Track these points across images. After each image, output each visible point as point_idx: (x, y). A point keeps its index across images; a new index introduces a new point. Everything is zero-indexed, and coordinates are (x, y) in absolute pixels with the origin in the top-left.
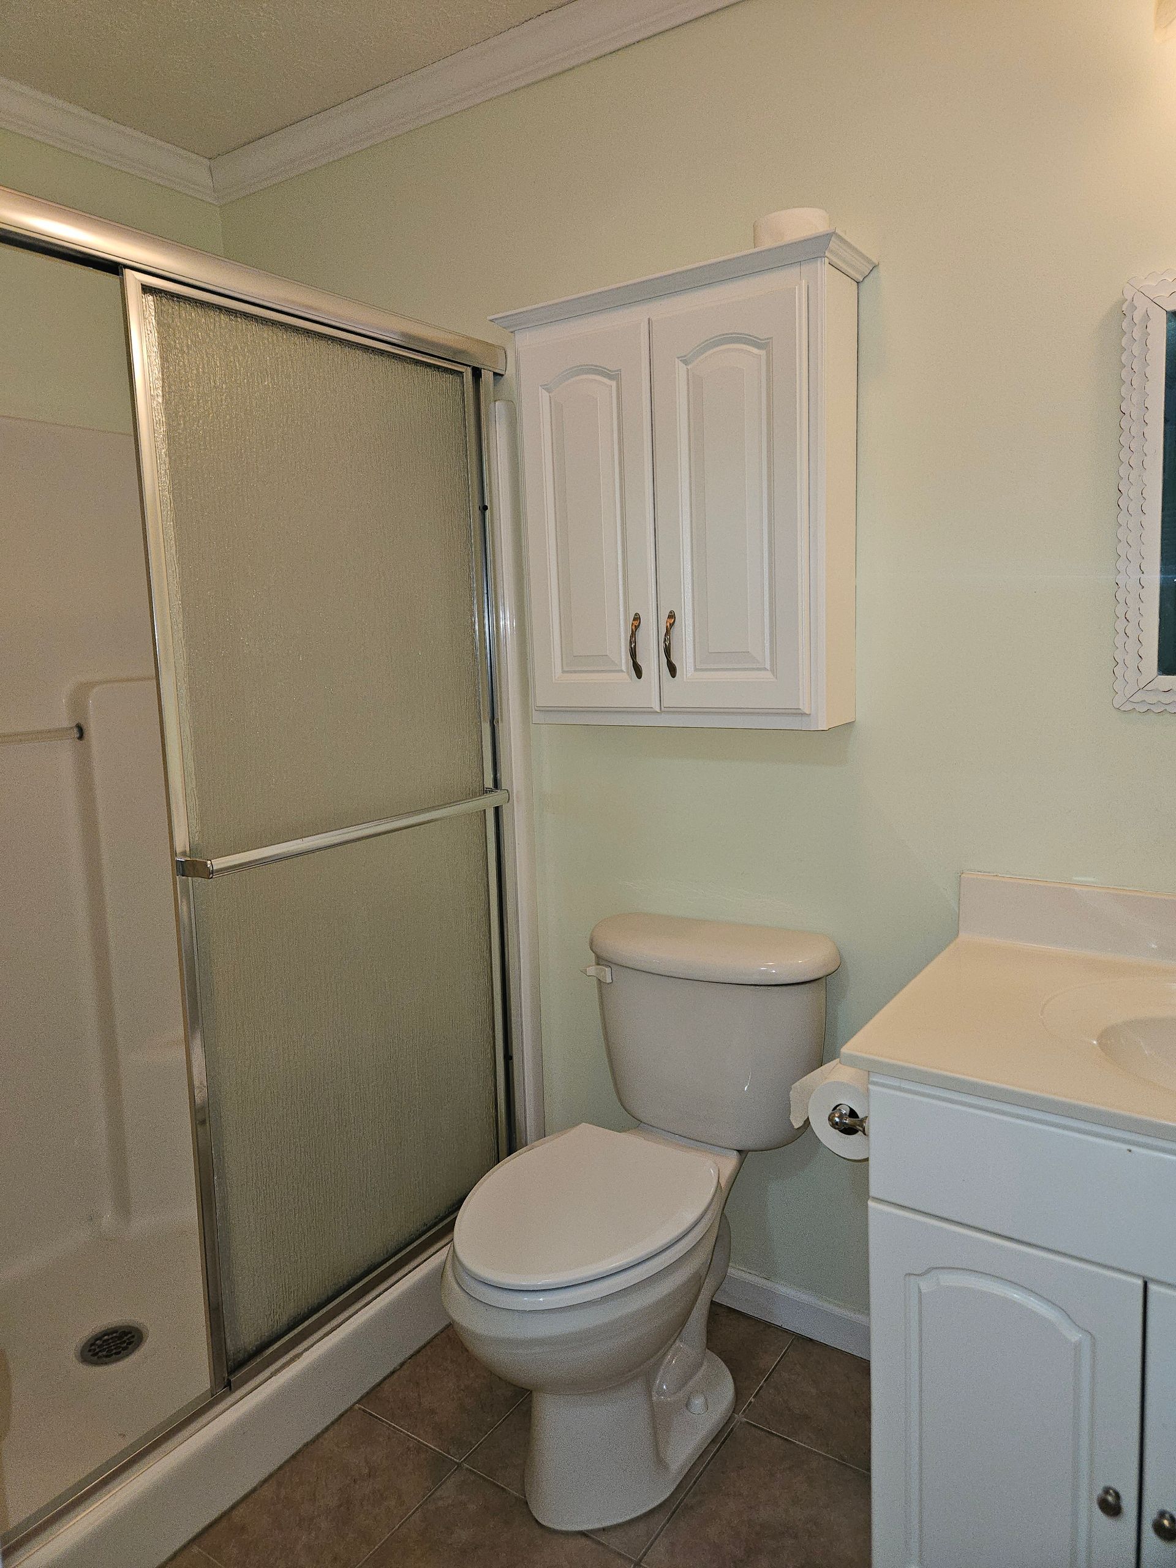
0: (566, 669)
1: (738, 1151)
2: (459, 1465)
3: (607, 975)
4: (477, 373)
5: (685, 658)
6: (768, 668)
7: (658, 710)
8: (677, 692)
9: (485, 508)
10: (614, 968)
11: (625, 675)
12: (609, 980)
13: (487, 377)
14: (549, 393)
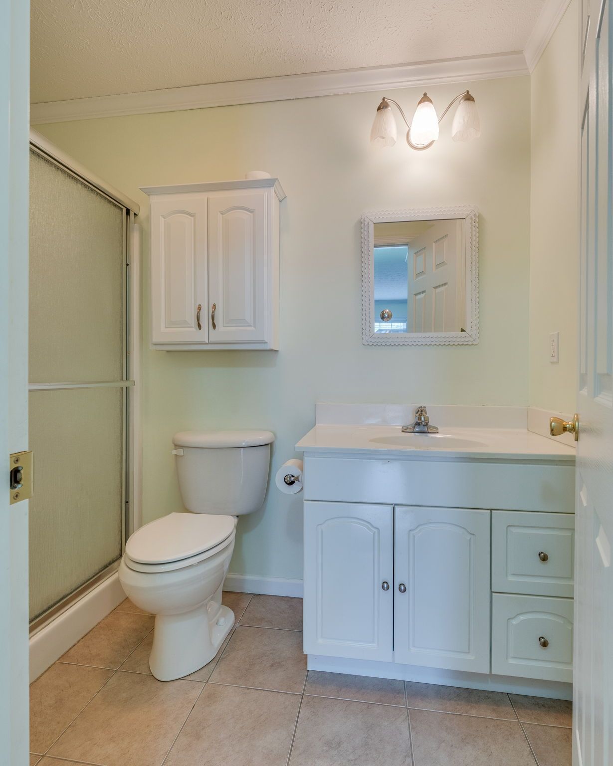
0: (167, 326)
1: (237, 516)
2: (116, 671)
3: (181, 452)
4: (128, 212)
5: (219, 321)
6: (252, 325)
7: (207, 342)
8: (215, 336)
9: (127, 265)
10: (184, 448)
11: (194, 329)
12: (182, 454)
13: (132, 214)
14: (165, 218)
